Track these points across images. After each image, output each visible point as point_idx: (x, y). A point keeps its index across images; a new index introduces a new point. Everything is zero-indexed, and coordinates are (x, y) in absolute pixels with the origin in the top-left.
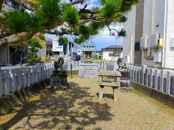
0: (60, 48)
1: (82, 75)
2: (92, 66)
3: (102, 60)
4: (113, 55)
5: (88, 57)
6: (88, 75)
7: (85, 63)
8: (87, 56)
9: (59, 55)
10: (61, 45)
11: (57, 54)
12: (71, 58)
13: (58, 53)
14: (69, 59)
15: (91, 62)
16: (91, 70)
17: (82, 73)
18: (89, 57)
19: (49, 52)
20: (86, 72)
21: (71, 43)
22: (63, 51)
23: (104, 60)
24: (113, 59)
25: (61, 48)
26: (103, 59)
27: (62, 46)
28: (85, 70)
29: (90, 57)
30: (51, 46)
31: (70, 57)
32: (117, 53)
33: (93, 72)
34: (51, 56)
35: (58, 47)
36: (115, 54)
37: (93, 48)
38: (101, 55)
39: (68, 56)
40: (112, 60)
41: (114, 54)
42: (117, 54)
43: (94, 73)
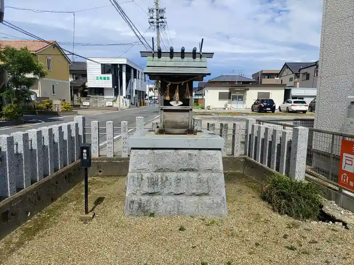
0: (105, 78)
1: (145, 199)
2: (196, 152)
3: (203, 108)
4: (229, 97)
5: (176, 104)
6: (178, 197)
7: (161, 132)
8: (168, 98)
9: (103, 95)
10: (108, 72)
11: (97, 93)
12: (131, 103)
13: (100, 91)
14: (126, 105)
15: (190, 131)
16: (194, 175)
17: (146, 189)
18: (181, 103)
19: (81, 89)
20: (165, 181)
21: (132, 68)
22: (112, 87)
23: (209, 108)
24: (229, 106)
25: (108, 78)
26: (206, 106)
27: (110, 76)
28: (159, 175)
29: (186, 103)
30: (85, 75)
31: (128, 101)
32: (238, 91)
33: (200, 181)
34: (83, 99)
35: (101, 78)
36: (232, 95)
37: (198, 59)
38: (200, 97)
39: (124, 98)
40: (226, 109)
41: (230, 93)
42: (238, 94)
43: (206, 191)
